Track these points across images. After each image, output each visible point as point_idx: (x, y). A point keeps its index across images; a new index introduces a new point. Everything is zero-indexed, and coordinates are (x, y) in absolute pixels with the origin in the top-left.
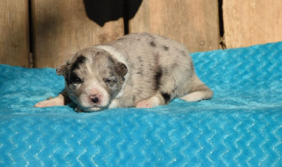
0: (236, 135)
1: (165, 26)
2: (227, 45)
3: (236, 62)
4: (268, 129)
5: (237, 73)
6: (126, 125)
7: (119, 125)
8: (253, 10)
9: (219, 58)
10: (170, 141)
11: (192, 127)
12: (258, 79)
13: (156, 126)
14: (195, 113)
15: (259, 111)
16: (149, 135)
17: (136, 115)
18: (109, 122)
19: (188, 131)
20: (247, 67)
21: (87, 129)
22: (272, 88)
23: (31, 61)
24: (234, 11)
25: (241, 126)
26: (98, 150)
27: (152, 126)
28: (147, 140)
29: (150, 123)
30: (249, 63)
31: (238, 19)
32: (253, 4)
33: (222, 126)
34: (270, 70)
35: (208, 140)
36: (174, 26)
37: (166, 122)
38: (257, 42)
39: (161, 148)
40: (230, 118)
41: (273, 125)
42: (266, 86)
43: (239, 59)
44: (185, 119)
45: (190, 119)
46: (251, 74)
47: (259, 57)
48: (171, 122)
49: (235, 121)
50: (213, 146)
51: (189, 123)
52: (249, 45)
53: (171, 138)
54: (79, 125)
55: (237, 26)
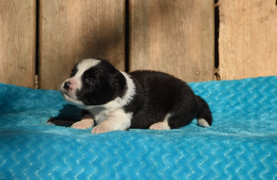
0: (226, 161)
1: (164, 55)
2: (221, 75)
3: (228, 93)
4: (257, 157)
5: (229, 103)
6: (123, 147)
7: (116, 147)
8: (247, 44)
9: (213, 89)
10: (164, 165)
11: (185, 152)
12: (249, 110)
13: (151, 149)
14: (188, 138)
15: (249, 139)
16: (144, 158)
17: (132, 138)
18: (107, 143)
20: (239, 99)
21: (85, 149)
22: (262, 119)
23: (37, 82)
24: (229, 44)
25: (231, 153)
26: (95, 170)
27: (146, 149)
28: (142, 163)
29: (145, 146)
30: (241, 94)
31: (232, 52)
32: (248, 39)
33: (213, 152)
34: (261, 102)
35: (200, 165)
36: (172, 56)
37: (160, 146)
38: (249, 75)
39: (154, 171)
40: (221, 144)
41: (262, 153)
42: (256, 117)
44: (178, 143)
45: (184, 144)
46: (242, 105)
47: (250, 90)
48: (165, 146)
49: (226, 148)
50: (204, 171)
51: (182, 148)
52: (242, 78)
53: (164, 162)
54: (78, 144)
55: (232, 59)
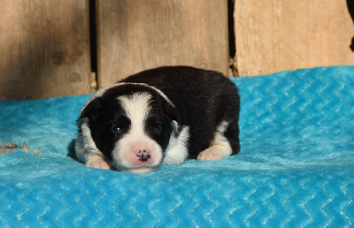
0: (247, 208)
1: (150, 41)
2: (240, 69)
3: (252, 98)
4: (294, 200)
5: (253, 114)
6: (88, 192)
7: (77, 191)
8: (278, 19)
10: (152, 218)
11: (184, 196)
12: (285, 123)
13: (131, 194)
14: (188, 176)
15: (280, 175)
16: (121, 207)
17: (102, 178)
18: (63, 187)
19: (177, 201)
20: (269, 106)
21: (30, 197)
22: (305, 136)
24: (251, 21)
25: (254, 196)
27: (124, 194)
28: (118, 215)
29: (122, 190)
30: (271, 99)
31: (256, 32)
32: (279, 11)
33: (227, 196)
34: (301, 109)
35: (207, 215)
36: (163, 42)
37: (145, 188)
38: (283, 67)
40: (239, 183)
41: (302, 194)
42: (296, 133)
43: (257, 93)
44: (173, 184)
45: (181, 184)
46: (274, 116)
47: (286, 91)
48: (152, 188)
49: (246, 188)
50: (213, 224)
51: (179, 191)
52: (272, 71)
53: (152, 212)
54: (20, 191)
55: (255, 42)
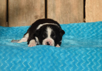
0: (88, 56)
1: (62, 13)
3: (90, 28)
5: (90, 33)
6: (43, 51)
7: (40, 50)
8: (97, 8)
9: (83, 26)
10: (61, 58)
12: (98, 36)
13: (55, 51)
16: (52, 55)
18: (36, 49)
19: (68, 54)
20: (94, 31)
21: (27, 52)
23: (7, 25)
24: (90, 8)
25: (90, 53)
26: (31, 60)
27: (53, 51)
28: (51, 57)
29: (53, 50)
30: (95, 29)
31: (91, 12)
32: (98, 6)
33: (82, 52)
35: (76, 58)
36: (65, 13)
37: (59, 50)
39: (57, 60)
40: (86, 50)
43: (91, 27)
44: (67, 49)
45: (69, 49)
46: (96, 33)
47: (99, 26)
49: (88, 51)
50: (78, 60)
51: (69, 51)
52: (95, 21)
53: (61, 56)
54: (24, 50)
55: (91, 14)
